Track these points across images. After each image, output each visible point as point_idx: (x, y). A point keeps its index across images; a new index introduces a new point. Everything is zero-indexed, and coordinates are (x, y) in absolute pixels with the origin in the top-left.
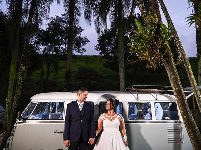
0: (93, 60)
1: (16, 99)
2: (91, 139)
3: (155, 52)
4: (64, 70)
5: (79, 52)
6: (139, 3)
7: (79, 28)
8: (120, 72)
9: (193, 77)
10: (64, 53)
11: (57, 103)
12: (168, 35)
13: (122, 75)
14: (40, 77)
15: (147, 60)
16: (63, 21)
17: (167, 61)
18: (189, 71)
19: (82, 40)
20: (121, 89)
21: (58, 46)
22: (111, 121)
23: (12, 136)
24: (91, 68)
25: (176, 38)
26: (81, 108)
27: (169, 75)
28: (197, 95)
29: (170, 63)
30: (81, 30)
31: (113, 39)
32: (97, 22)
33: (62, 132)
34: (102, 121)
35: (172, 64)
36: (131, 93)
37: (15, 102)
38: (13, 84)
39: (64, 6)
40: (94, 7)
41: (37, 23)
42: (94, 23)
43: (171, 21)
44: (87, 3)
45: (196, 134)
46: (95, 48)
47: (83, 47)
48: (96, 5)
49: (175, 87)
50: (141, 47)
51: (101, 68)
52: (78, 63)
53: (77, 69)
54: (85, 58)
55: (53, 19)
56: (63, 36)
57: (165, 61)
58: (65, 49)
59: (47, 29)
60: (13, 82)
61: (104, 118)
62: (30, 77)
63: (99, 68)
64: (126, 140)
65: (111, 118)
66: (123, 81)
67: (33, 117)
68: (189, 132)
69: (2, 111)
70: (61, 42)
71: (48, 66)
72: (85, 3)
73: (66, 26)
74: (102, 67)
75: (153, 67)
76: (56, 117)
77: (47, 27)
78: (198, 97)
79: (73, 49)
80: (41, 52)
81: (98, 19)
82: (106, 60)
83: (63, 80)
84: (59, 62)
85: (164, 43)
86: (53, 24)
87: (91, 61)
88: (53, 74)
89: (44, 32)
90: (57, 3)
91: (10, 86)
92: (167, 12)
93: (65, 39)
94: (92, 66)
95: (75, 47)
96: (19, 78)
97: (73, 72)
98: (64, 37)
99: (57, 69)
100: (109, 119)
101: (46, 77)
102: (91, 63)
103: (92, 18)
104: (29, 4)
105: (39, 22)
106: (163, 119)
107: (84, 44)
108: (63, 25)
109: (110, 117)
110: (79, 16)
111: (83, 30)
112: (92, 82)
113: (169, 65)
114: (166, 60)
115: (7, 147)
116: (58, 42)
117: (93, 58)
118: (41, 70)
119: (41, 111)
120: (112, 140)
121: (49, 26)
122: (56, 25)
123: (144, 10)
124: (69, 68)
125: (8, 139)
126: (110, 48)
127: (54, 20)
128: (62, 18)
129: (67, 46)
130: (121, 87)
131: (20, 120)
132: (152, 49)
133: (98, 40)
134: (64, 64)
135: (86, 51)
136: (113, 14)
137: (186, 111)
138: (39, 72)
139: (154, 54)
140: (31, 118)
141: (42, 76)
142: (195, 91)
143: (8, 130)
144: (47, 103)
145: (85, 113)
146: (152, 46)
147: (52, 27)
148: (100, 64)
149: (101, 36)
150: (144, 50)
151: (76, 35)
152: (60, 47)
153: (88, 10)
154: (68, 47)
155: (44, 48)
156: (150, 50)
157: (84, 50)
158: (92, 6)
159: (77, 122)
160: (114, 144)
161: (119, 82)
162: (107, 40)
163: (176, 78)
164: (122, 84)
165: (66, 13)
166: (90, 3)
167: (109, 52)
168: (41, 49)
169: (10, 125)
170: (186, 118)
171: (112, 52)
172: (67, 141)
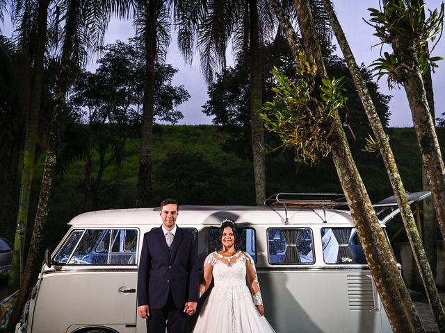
0: (199, 135)
1: (38, 223)
2: (189, 304)
3: (311, 130)
4: (136, 158)
5: (168, 119)
6: (286, 26)
7: (167, 68)
8: (254, 163)
9: (397, 175)
10: (136, 121)
11: (122, 232)
12: (335, 100)
13: (259, 171)
14: (84, 176)
15: (298, 146)
16: (133, 53)
17: (336, 148)
18: (389, 164)
19: (175, 94)
20: (258, 201)
21: (122, 108)
22: (230, 265)
23: (33, 298)
24: (194, 152)
25: (364, 95)
26: (169, 242)
27: (339, 176)
28: (405, 213)
29: (342, 151)
30: (171, 71)
31: (242, 90)
32: (206, 55)
33: (133, 291)
34: (212, 268)
35: (345, 154)
36: (274, 210)
37: (38, 230)
38: (29, 193)
39: (135, 22)
40: (200, 23)
41: (77, 59)
42: (199, 57)
43: (354, 60)
44: (184, 15)
45: (392, 289)
46: (204, 109)
47: (176, 108)
48: (203, 18)
49: (352, 199)
50: (284, 122)
51: (217, 153)
52: (166, 143)
53: (163, 156)
54: (182, 132)
55: (111, 50)
56: (133, 85)
57: (330, 148)
58: (137, 114)
59: (97, 70)
60: (30, 187)
61: (215, 260)
62: (62, 175)
63: (211, 152)
64: (260, 302)
65: (229, 260)
66: (263, 184)
67: (76, 259)
68: (378, 284)
69: (4, 249)
70: (129, 98)
71: (102, 151)
72: (179, 15)
73: (139, 64)
74: (218, 150)
75: (309, 161)
76: (122, 260)
77: (99, 65)
78: (407, 217)
79: (155, 114)
80: (86, 119)
81: (208, 50)
82: (228, 136)
83: (135, 180)
84: (125, 141)
85: (329, 115)
86: (112, 61)
87: (195, 137)
88: (112, 167)
89: (93, 78)
90: (120, 18)
91: (24, 196)
92: (346, 43)
93: (138, 91)
94: (197, 148)
95: (160, 109)
96: (45, 180)
97: (156, 162)
98: (135, 87)
99: (119, 156)
100: (225, 262)
101: (97, 174)
102: (194, 141)
103: (195, 46)
104: (60, 21)
105: (81, 58)
106: (339, 262)
107: (179, 101)
108: (133, 62)
109: (226, 257)
110: (167, 43)
111: (177, 71)
112: (197, 183)
113: (339, 156)
114: (334, 146)
115: (24, 321)
116: (123, 98)
117: (200, 131)
118: (86, 158)
119: (90, 249)
120: (233, 303)
121: (102, 64)
122: (117, 61)
123: (296, 43)
124: (147, 156)
125: (26, 305)
126: (235, 108)
127: (113, 50)
128: (131, 47)
129: (141, 107)
130: (258, 195)
131: (50, 267)
132: (307, 125)
133: (209, 93)
134: (136, 146)
135: (182, 117)
136: (240, 38)
137: (373, 244)
138: (83, 163)
139: (310, 135)
140: (71, 262)
141: (88, 174)
142: (401, 204)
143: (24, 288)
144: (102, 230)
145: (177, 251)
146: (306, 120)
147: (110, 67)
148: (214, 145)
149: (216, 82)
150: (290, 127)
151: (162, 84)
152: (125, 109)
153: (186, 30)
154: (143, 109)
155: (93, 111)
156: (302, 127)
157: (180, 115)
158: (194, 22)
159: (162, 268)
160: (236, 310)
161: (254, 185)
162: (230, 91)
163: (353, 181)
164: (260, 189)
165: (139, 35)
166: (191, 16)
167: (233, 117)
168: (86, 113)
169: (28, 277)
170: (373, 257)
171: (240, 118)
172: (143, 308)
